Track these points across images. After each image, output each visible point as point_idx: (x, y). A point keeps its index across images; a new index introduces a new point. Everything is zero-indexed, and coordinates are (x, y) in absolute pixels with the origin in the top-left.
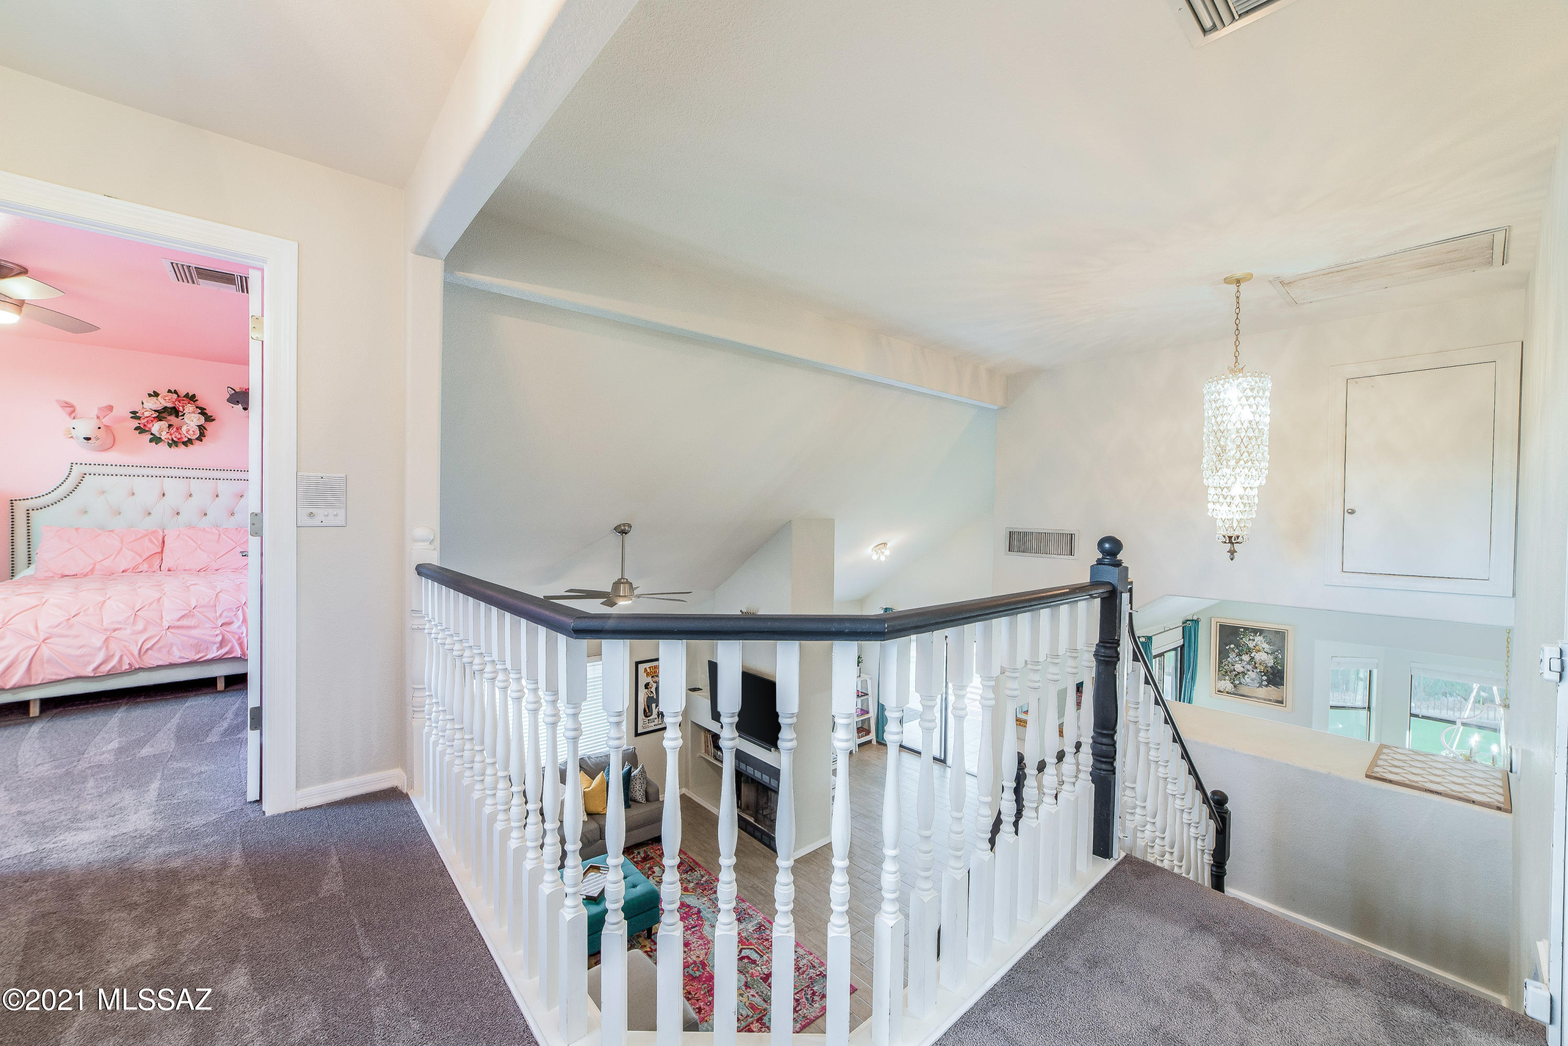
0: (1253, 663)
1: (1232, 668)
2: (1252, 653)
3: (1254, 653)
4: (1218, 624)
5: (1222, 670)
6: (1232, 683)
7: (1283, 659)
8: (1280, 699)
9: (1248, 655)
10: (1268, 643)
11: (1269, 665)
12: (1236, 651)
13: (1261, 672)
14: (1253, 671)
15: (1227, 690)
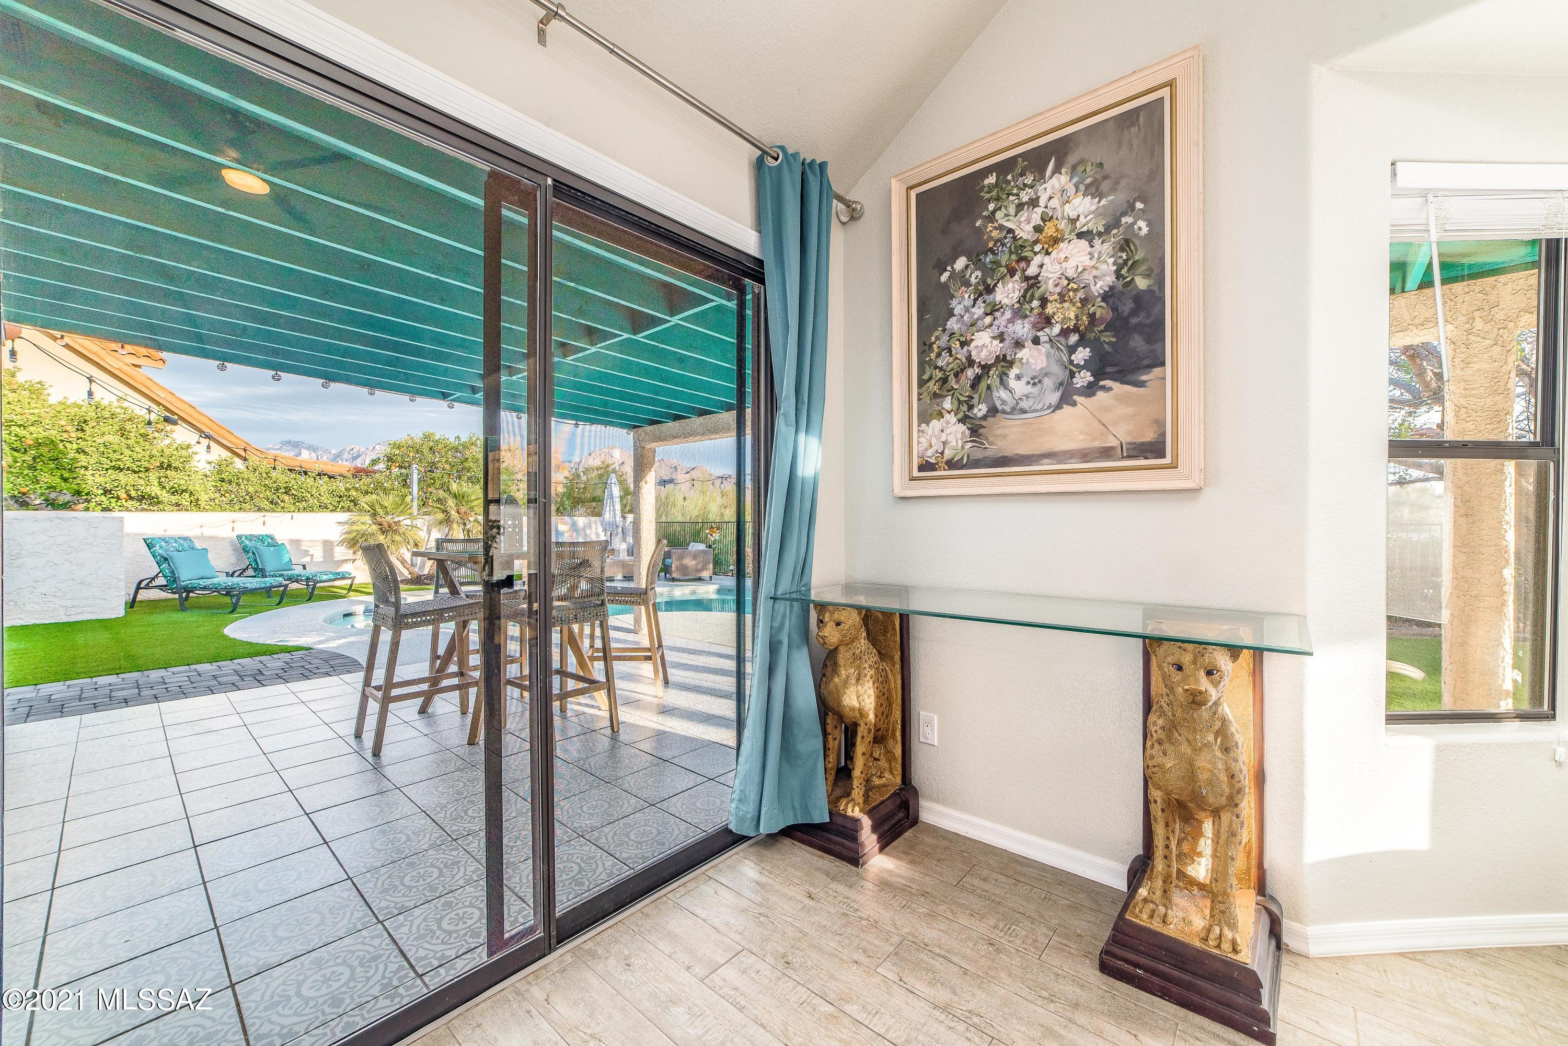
0: (1035, 303)
1: (962, 355)
2: (1028, 261)
3: (1037, 260)
4: (913, 194)
5: (930, 378)
6: (962, 421)
7: (1156, 236)
8: (1149, 436)
9: (1016, 277)
10: (1094, 190)
11: (1098, 288)
12: (973, 280)
13: (1065, 333)
14: (1036, 341)
15: (948, 454)
